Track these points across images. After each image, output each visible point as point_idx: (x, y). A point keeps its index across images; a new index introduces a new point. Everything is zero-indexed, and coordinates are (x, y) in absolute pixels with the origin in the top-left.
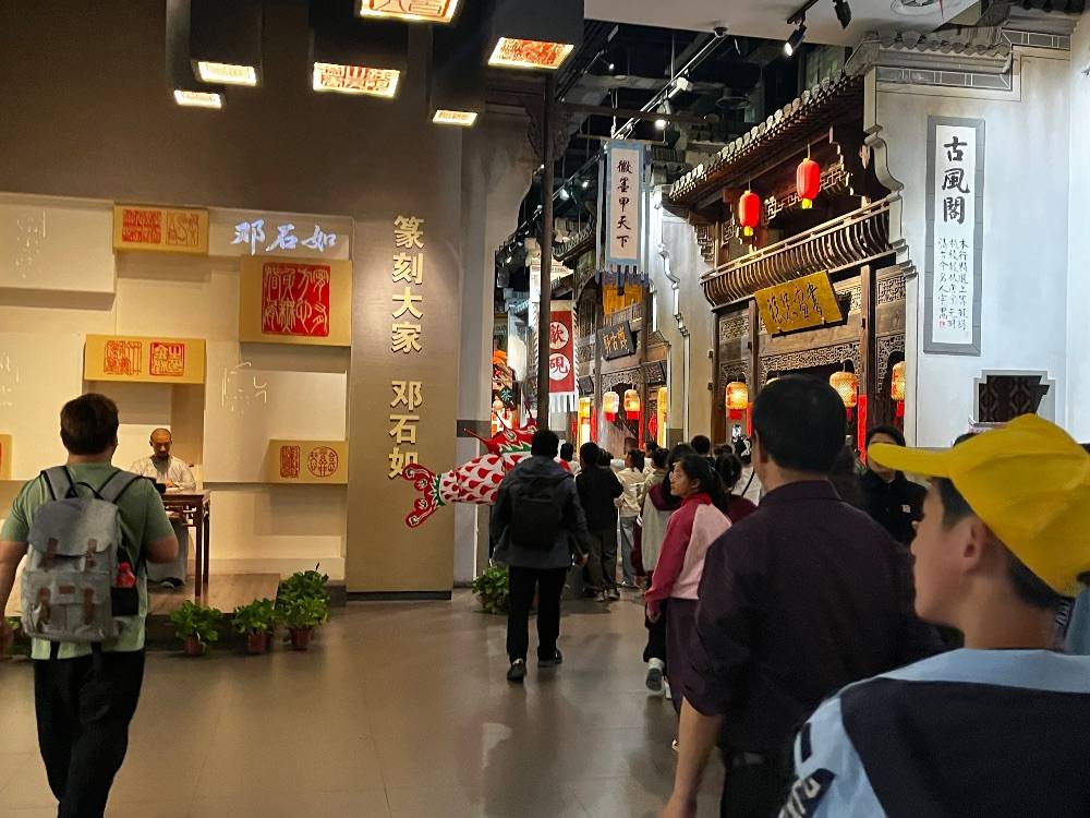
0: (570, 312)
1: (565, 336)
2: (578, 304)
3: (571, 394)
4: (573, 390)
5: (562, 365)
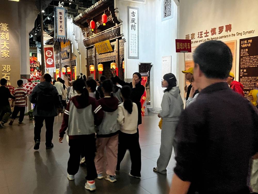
0: (52, 48)
1: (52, 54)
2: (54, 46)
3: (54, 68)
4: (54, 67)
5: (51, 61)
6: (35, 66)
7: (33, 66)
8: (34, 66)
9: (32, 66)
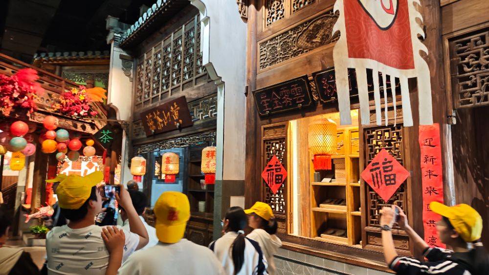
6: (89, 129)
7: (80, 129)
8: (84, 128)
9: (76, 126)
